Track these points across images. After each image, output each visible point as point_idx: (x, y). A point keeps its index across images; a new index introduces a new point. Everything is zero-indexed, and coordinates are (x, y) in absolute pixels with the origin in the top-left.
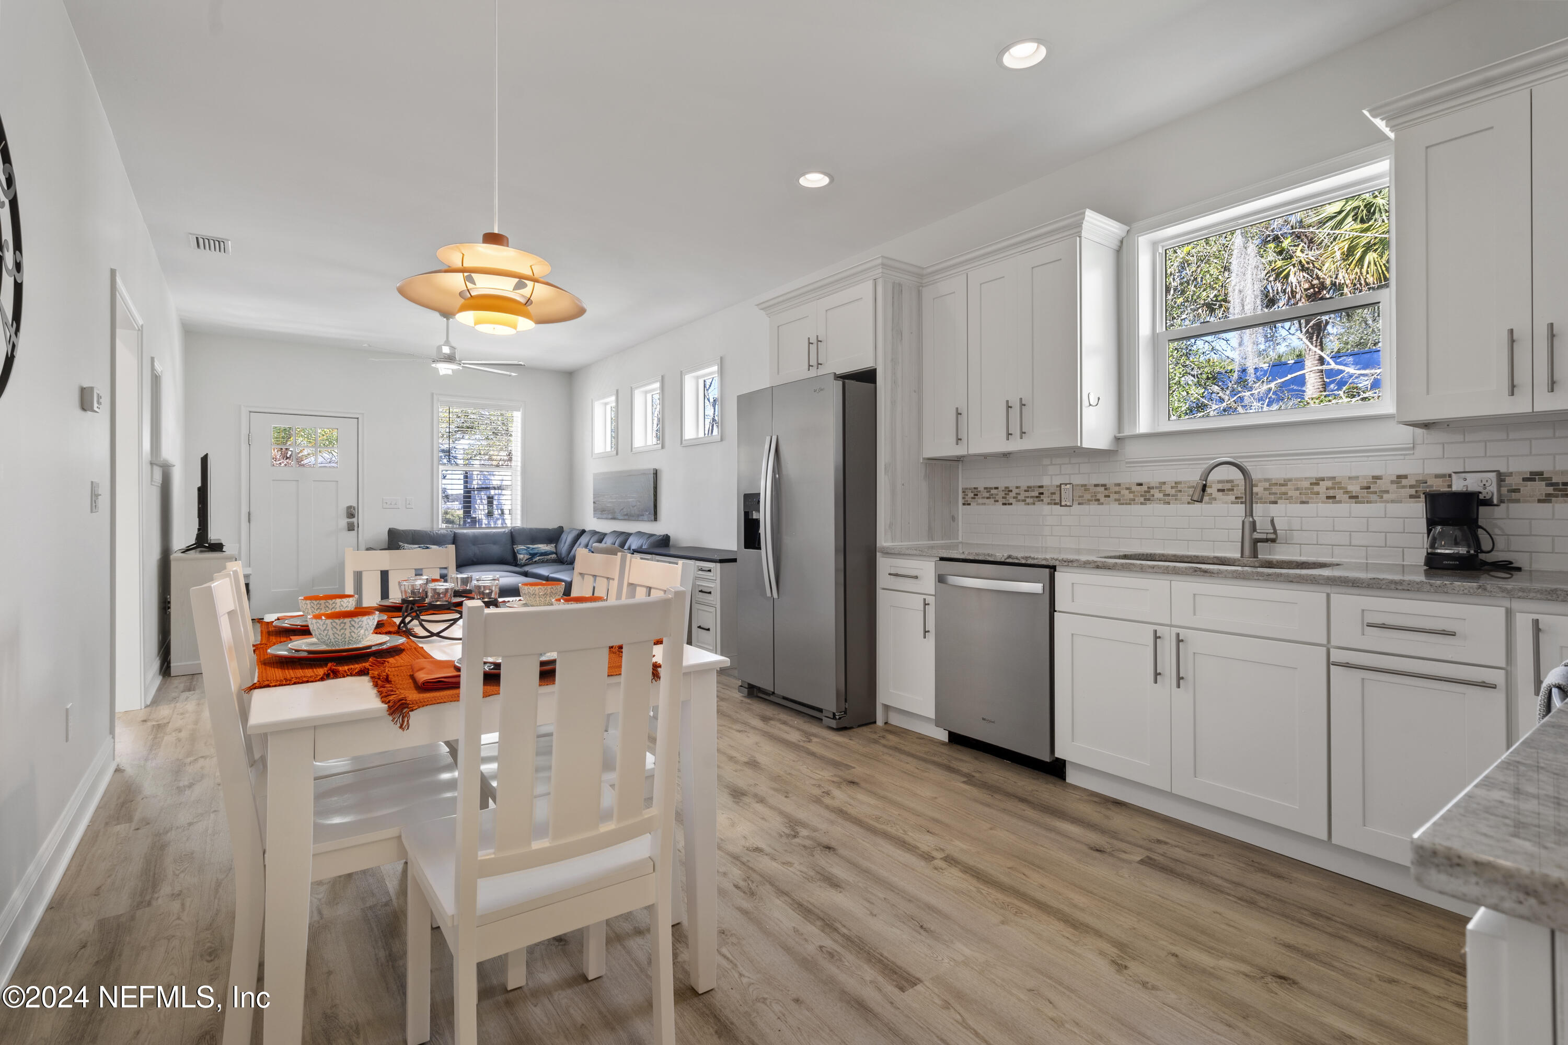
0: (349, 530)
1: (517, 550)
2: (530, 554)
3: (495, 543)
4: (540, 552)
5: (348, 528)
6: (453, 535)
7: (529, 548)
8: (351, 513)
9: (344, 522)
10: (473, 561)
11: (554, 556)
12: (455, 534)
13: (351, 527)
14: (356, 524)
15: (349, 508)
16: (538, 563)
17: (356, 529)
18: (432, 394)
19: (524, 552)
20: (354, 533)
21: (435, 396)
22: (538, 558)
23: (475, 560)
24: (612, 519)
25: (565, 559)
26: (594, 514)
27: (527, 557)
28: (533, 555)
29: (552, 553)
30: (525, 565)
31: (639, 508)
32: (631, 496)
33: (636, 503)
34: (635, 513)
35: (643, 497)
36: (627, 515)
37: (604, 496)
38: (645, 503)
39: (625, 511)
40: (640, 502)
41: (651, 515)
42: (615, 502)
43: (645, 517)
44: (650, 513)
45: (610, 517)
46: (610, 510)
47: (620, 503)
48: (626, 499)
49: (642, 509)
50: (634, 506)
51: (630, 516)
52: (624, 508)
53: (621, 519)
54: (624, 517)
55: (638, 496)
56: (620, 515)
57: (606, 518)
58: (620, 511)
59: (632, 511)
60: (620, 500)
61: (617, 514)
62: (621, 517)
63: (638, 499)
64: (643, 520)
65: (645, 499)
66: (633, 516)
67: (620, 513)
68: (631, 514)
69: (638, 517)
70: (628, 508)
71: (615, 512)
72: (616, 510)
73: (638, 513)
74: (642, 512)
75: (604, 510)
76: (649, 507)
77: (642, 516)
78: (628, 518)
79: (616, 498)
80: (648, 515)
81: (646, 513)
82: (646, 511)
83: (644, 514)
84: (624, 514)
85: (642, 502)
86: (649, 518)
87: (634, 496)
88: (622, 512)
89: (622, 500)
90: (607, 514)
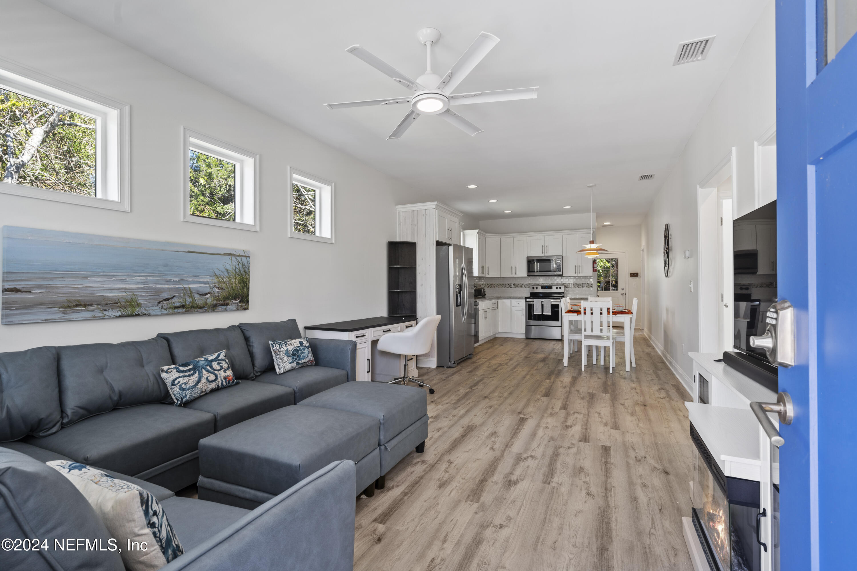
31: (218, 296)
32: (198, 280)
33: (212, 289)
34: (206, 303)
35: (228, 283)
36: (183, 306)
37: (86, 277)
38: (232, 290)
39: (176, 302)
40: (221, 288)
41: (244, 303)
42: (138, 288)
43: (232, 307)
44: (242, 301)
45: (115, 314)
46: (117, 303)
47: (159, 291)
48: (181, 284)
49: (224, 298)
50: (206, 294)
51: (193, 307)
52: (172, 298)
53: (163, 315)
54: (171, 311)
55: (215, 281)
56: (158, 308)
57: (95, 318)
58: (159, 303)
59: (200, 301)
60: (160, 286)
61: (147, 309)
62: (161, 311)
63: (217, 285)
64: (226, 310)
65: (232, 285)
66: (201, 308)
67: (160, 305)
68: (195, 305)
69: (214, 308)
70: (187, 297)
71: (139, 305)
72: (143, 302)
73: (215, 302)
74: (224, 300)
75: (83, 303)
76: (239, 294)
77: (225, 305)
78: (186, 311)
79: (143, 283)
80: (237, 303)
81: (234, 301)
82: (233, 300)
83: (230, 303)
84: (172, 306)
85: (224, 288)
86: (239, 307)
87: (206, 280)
88: (164, 304)
89: (166, 286)
90: (99, 311)
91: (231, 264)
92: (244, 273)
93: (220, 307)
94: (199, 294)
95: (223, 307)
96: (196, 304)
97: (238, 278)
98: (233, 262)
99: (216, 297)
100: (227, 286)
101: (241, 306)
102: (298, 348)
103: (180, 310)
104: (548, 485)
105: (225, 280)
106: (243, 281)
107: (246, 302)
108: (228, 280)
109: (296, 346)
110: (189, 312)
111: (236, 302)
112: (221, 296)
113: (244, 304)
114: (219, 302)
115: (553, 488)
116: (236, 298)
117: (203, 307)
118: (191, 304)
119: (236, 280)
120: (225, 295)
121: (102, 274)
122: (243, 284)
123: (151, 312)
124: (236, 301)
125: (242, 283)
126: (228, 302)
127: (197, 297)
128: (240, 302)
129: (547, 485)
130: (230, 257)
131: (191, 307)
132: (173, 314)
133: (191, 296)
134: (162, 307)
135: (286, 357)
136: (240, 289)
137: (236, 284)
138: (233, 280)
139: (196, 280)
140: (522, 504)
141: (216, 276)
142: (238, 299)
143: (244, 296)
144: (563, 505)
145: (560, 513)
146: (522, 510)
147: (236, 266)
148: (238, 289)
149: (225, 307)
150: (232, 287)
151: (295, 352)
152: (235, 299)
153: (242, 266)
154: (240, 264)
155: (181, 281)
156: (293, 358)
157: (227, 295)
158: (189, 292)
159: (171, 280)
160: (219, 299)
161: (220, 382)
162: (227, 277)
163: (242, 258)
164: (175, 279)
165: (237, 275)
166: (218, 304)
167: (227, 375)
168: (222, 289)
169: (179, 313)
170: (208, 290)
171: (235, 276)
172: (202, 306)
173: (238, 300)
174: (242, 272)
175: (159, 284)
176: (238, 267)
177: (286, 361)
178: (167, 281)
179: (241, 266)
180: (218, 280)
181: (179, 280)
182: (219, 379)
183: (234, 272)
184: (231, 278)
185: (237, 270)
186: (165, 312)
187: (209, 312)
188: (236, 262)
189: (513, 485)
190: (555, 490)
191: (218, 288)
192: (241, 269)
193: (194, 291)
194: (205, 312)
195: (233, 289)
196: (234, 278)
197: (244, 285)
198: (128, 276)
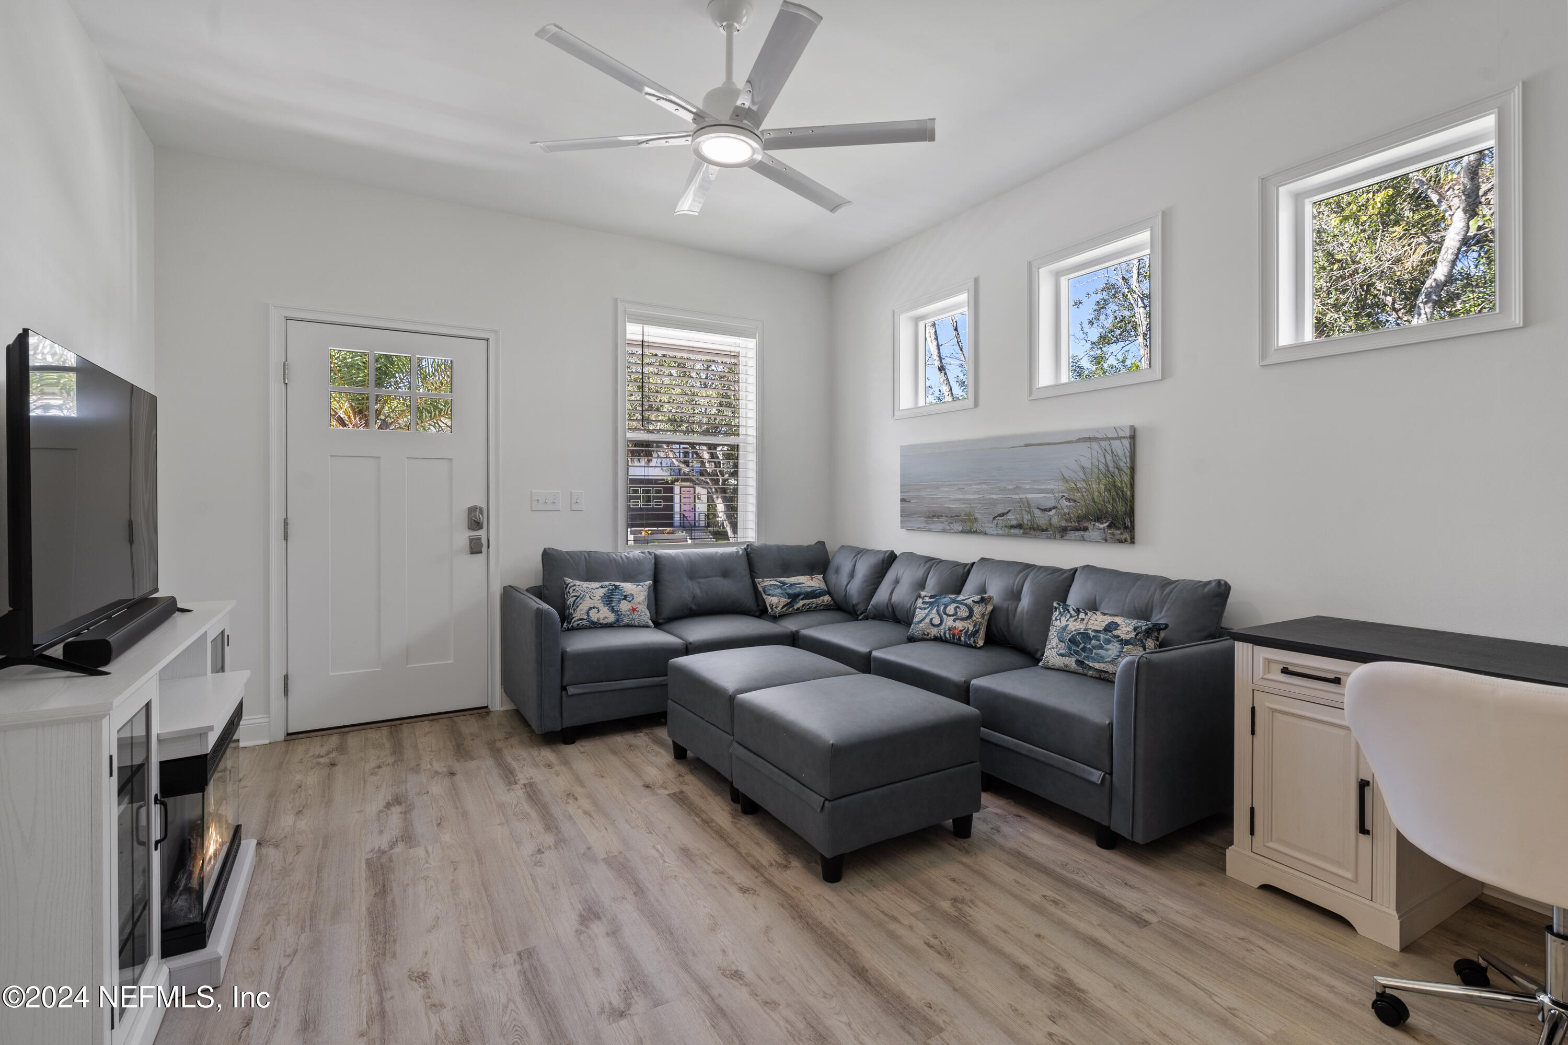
0: (472, 553)
1: (764, 588)
2: (789, 596)
3: (725, 573)
4: (803, 590)
5: (471, 548)
6: (653, 561)
7: (785, 584)
8: (475, 519)
9: (463, 536)
10: (690, 609)
11: (827, 598)
12: (657, 559)
13: (475, 547)
14: (484, 541)
15: (472, 510)
16: (802, 612)
17: (484, 549)
18: (616, 300)
19: (778, 591)
20: (481, 558)
21: (619, 304)
22: (801, 603)
23: (694, 607)
24: (962, 532)
25: (861, 607)
26: (902, 522)
27: (784, 600)
28: (794, 597)
29: (822, 594)
30: (782, 616)
31: (1069, 514)
32: (1037, 487)
33: (1058, 501)
34: (1050, 523)
35: (1085, 490)
36: (1019, 526)
37: (937, 488)
38: (1092, 504)
39: (1012, 518)
40: (1072, 500)
41: (1119, 529)
42: (974, 499)
43: (1093, 534)
44: (1114, 525)
45: (957, 528)
46: (958, 516)
47: (993, 503)
48: (1016, 494)
49: (1078, 516)
50: (1050, 510)
51: (1032, 528)
52: (1008, 513)
53: (998, 535)
54: (1007, 531)
55: (1063, 488)
56: (993, 525)
57: (944, 531)
58: (994, 518)
59: (1041, 518)
60: (994, 497)
61: (983, 525)
62: (997, 530)
63: (1066, 495)
64: (1083, 539)
65: (1092, 494)
66: (1043, 530)
67: (995, 522)
68: (1035, 526)
69: (1062, 532)
70: (1024, 512)
71: (976, 520)
72: (978, 516)
73: (1064, 524)
74: (1079, 521)
75: (937, 515)
76: (1107, 512)
77: (1082, 530)
78: (1024, 533)
79: (978, 493)
80: (1104, 528)
81: (1097, 524)
82: (1095, 521)
83: (1090, 527)
84: (1007, 525)
85: (1078, 499)
86: (1109, 537)
87: (1049, 487)
88: (999, 521)
89: (1001, 496)
90: (946, 523)
91: (1089, 456)
92: (1116, 470)
93: (1073, 532)
94: (1040, 509)
95: (1077, 532)
96: (1037, 524)
97: (1104, 481)
98: (1094, 453)
99: (1065, 514)
100: (1083, 496)
101: (1113, 534)
102: (1092, 634)
103: (1017, 531)
104: (520, 950)
105: (1079, 485)
106: (1115, 486)
107: (1122, 528)
108: (1085, 485)
109: (1090, 626)
110: (1028, 535)
111: (1102, 526)
112: (1073, 513)
113: (1119, 532)
114: (1070, 524)
115: (505, 950)
116: (1101, 518)
117: (1047, 530)
118: (1029, 523)
119: (1099, 485)
120: (1080, 512)
121: (947, 483)
122: (1114, 493)
123: (988, 531)
124: (1102, 523)
125: (1112, 491)
126: (1085, 525)
127: (1037, 513)
128: (1109, 527)
129: (520, 948)
130: (1088, 444)
131: (1030, 529)
132: (1009, 535)
133: (1029, 512)
134: (997, 524)
135: (1056, 640)
136: (1109, 502)
137: (1099, 492)
138: (1094, 486)
139: (1035, 487)
140: (537, 890)
141: (1065, 480)
142: (1104, 521)
143: (1116, 516)
144: (468, 925)
145: (467, 909)
146: (530, 882)
147: (1100, 459)
148: (1104, 502)
149: (1082, 533)
150: (1093, 499)
151: (1078, 638)
152: (1099, 519)
153: (1111, 458)
154: (1106, 454)
155: (1017, 489)
156: (1070, 649)
157: (1084, 512)
158: (1026, 505)
159: (1005, 488)
160: (1071, 518)
161: (943, 631)
162: (1083, 480)
163: (1112, 441)
164: (1010, 487)
165: (1101, 476)
166: (1069, 526)
167: (954, 626)
168: (1075, 501)
169: (1015, 536)
170: (1052, 504)
171: (1098, 478)
172: (1045, 528)
173: (1106, 523)
174: (1111, 469)
175: (993, 494)
176: (1103, 461)
177: (1053, 648)
178: (1002, 490)
179: (1109, 458)
180: (1067, 486)
181: (1014, 489)
182: (942, 627)
183: (1096, 471)
184: (1090, 482)
185: (1102, 467)
186: (1001, 532)
187: (1055, 538)
188: (1099, 451)
189: (583, 913)
190: (499, 947)
191: (1068, 500)
192: (1111, 464)
193: (1033, 505)
194: (1050, 538)
195: (1094, 502)
196: (1096, 481)
197: (1117, 494)
198: (967, 484)
